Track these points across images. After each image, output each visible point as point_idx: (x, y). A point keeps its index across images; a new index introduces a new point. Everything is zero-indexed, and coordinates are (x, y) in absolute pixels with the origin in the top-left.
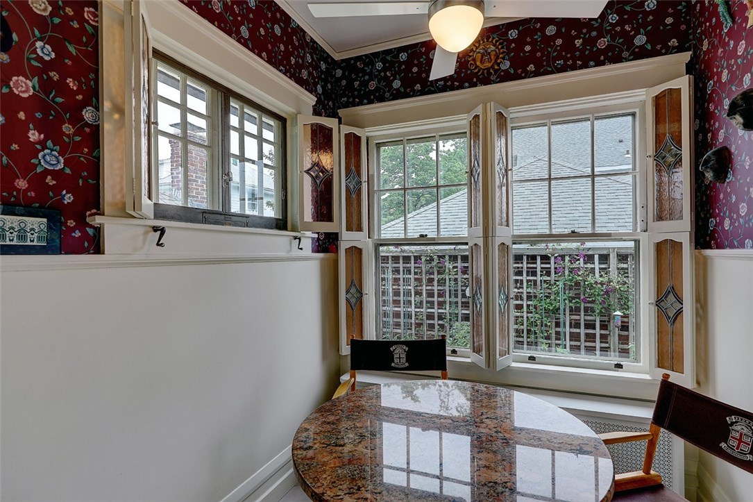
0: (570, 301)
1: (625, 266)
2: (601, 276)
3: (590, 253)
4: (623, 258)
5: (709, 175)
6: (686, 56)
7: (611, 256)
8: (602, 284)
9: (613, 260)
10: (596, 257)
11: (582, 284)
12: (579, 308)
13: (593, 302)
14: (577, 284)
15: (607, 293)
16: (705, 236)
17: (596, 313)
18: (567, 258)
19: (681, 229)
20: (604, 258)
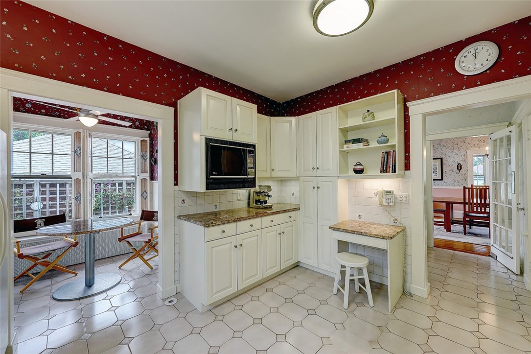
0: (104, 204)
1: (130, 187)
2: (119, 192)
3: (114, 182)
4: (129, 184)
5: (153, 163)
6: (149, 132)
7: (124, 183)
8: (120, 195)
9: (124, 185)
10: (117, 184)
11: (110, 196)
12: (109, 207)
13: (115, 204)
14: (108, 196)
15: (122, 199)
16: (152, 178)
17: (117, 209)
18: (102, 185)
19: (147, 176)
20: (121, 184)
